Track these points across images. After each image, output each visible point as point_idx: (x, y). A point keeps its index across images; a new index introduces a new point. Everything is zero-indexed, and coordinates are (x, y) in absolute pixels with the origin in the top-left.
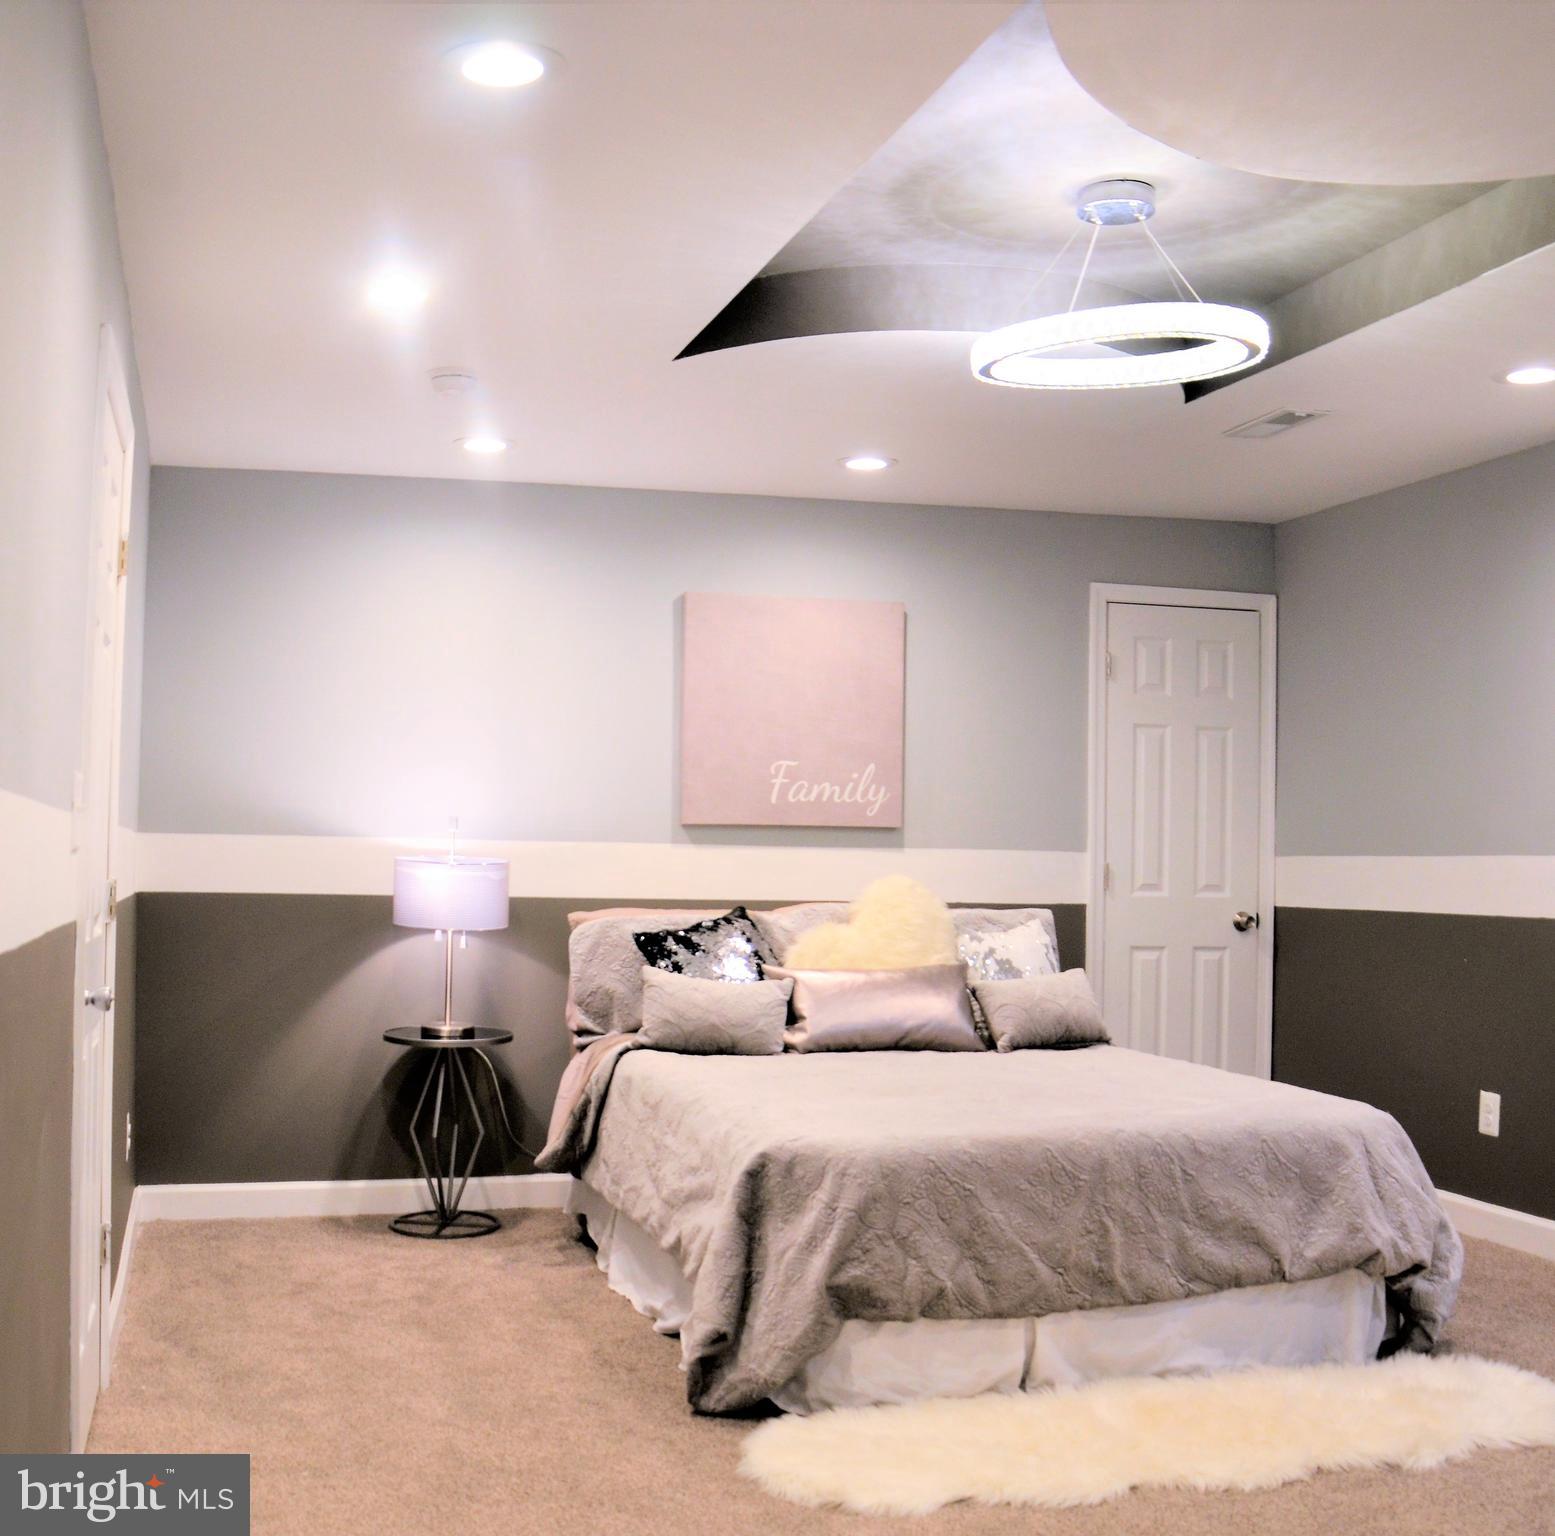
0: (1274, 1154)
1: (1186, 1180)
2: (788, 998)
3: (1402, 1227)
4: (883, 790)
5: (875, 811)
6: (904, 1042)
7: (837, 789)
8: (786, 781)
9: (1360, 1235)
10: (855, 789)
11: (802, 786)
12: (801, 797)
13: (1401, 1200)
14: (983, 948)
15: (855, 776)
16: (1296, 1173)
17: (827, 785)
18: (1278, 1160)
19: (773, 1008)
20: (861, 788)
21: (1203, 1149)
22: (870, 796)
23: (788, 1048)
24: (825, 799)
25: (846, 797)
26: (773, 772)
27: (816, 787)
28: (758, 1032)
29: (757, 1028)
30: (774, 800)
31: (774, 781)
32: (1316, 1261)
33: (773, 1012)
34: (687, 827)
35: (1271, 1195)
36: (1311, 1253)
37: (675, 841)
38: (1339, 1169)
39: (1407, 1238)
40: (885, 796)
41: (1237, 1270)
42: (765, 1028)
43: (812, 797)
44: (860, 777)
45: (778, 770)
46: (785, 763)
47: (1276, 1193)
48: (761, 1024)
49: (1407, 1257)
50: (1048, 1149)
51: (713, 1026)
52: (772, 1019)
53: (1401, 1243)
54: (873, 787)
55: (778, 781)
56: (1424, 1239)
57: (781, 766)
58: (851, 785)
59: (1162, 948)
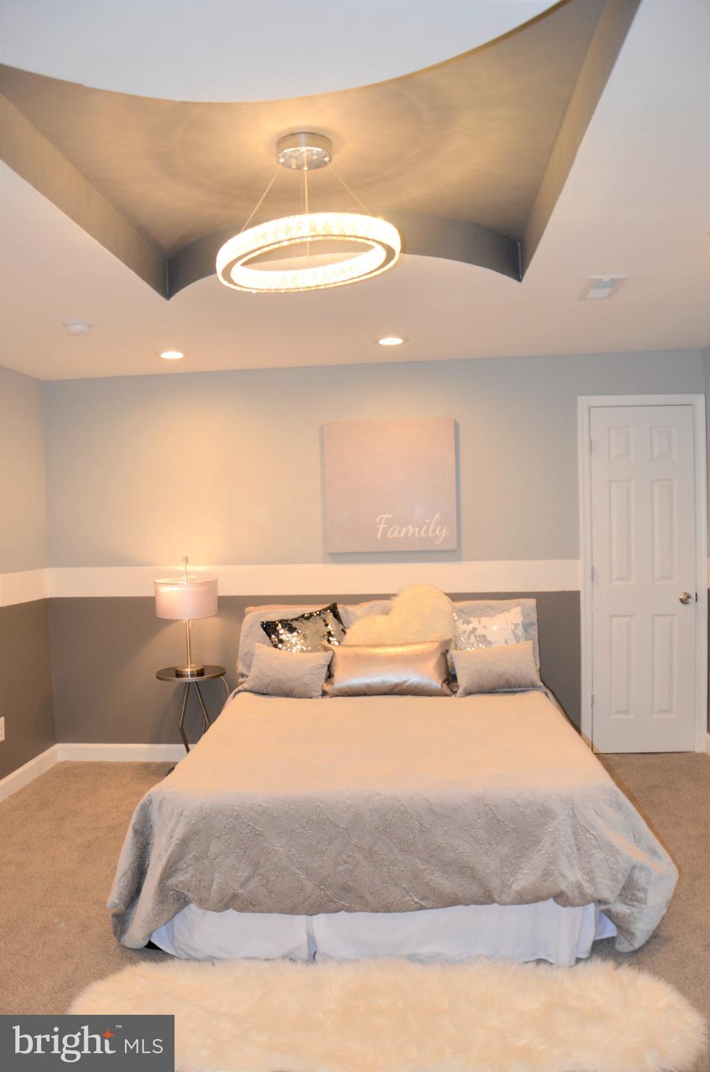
0: (494, 814)
1: (422, 831)
2: (328, 663)
3: (590, 873)
4: (445, 528)
5: (440, 541)
6: (396, 690)
7: (417, 529)
8: (386, 526)
9: (551, 879)
10: (427, 530)
11: (396, 528)
12: (395, 534)
13: (595, 852)
14: (470, 627)
15: (428, 521)
16: (512, 828)
17: (411, 527)
18: (498, 820)
19: (316, 669)
20: (431, 529)
21: (436, 809)
22: (437, 532)
23: (324, 694)
24: (409, 535)
25: (422, 533)
26: (378, 520)
27: (404, 529)
28: (304, 684)
29: (304, 682)
30: (379, 537)
31: (378, 526)
32: (518, 893)
33: (315, 672)
34: (331, 554)
35: (490, 844)
36: (516, 887)
37: (325, 562)
38: (546, 827)
39: (592, 881)
40: (446, 532)
41: (456, 895)
42: (308, 682)
43: (402, 534)
44: (431, 522)
45: (381, 520)
46: (385, 516)
47: (493, 842)
48: (306, 679)
49: (588, 896)
50: (318, 806)
51: (280, 679)
52: (313, 677)
53: (585, 885)
54: (439, 527)
55: (381, 526)
56: (610, 883)
57: (383, 518)
58: (425, 527)
59: (632, 616)
